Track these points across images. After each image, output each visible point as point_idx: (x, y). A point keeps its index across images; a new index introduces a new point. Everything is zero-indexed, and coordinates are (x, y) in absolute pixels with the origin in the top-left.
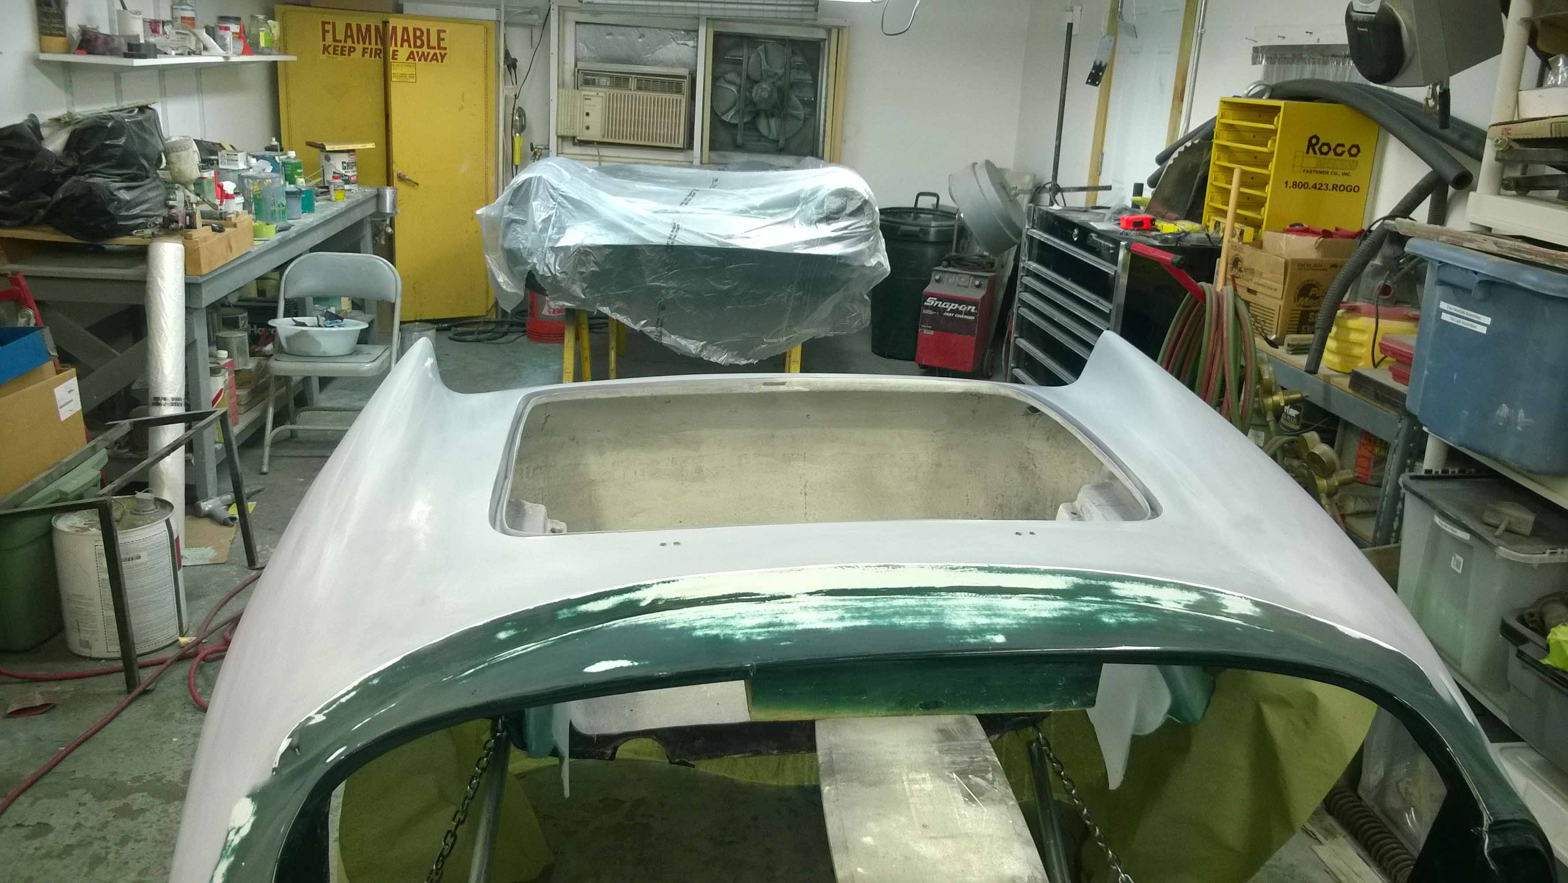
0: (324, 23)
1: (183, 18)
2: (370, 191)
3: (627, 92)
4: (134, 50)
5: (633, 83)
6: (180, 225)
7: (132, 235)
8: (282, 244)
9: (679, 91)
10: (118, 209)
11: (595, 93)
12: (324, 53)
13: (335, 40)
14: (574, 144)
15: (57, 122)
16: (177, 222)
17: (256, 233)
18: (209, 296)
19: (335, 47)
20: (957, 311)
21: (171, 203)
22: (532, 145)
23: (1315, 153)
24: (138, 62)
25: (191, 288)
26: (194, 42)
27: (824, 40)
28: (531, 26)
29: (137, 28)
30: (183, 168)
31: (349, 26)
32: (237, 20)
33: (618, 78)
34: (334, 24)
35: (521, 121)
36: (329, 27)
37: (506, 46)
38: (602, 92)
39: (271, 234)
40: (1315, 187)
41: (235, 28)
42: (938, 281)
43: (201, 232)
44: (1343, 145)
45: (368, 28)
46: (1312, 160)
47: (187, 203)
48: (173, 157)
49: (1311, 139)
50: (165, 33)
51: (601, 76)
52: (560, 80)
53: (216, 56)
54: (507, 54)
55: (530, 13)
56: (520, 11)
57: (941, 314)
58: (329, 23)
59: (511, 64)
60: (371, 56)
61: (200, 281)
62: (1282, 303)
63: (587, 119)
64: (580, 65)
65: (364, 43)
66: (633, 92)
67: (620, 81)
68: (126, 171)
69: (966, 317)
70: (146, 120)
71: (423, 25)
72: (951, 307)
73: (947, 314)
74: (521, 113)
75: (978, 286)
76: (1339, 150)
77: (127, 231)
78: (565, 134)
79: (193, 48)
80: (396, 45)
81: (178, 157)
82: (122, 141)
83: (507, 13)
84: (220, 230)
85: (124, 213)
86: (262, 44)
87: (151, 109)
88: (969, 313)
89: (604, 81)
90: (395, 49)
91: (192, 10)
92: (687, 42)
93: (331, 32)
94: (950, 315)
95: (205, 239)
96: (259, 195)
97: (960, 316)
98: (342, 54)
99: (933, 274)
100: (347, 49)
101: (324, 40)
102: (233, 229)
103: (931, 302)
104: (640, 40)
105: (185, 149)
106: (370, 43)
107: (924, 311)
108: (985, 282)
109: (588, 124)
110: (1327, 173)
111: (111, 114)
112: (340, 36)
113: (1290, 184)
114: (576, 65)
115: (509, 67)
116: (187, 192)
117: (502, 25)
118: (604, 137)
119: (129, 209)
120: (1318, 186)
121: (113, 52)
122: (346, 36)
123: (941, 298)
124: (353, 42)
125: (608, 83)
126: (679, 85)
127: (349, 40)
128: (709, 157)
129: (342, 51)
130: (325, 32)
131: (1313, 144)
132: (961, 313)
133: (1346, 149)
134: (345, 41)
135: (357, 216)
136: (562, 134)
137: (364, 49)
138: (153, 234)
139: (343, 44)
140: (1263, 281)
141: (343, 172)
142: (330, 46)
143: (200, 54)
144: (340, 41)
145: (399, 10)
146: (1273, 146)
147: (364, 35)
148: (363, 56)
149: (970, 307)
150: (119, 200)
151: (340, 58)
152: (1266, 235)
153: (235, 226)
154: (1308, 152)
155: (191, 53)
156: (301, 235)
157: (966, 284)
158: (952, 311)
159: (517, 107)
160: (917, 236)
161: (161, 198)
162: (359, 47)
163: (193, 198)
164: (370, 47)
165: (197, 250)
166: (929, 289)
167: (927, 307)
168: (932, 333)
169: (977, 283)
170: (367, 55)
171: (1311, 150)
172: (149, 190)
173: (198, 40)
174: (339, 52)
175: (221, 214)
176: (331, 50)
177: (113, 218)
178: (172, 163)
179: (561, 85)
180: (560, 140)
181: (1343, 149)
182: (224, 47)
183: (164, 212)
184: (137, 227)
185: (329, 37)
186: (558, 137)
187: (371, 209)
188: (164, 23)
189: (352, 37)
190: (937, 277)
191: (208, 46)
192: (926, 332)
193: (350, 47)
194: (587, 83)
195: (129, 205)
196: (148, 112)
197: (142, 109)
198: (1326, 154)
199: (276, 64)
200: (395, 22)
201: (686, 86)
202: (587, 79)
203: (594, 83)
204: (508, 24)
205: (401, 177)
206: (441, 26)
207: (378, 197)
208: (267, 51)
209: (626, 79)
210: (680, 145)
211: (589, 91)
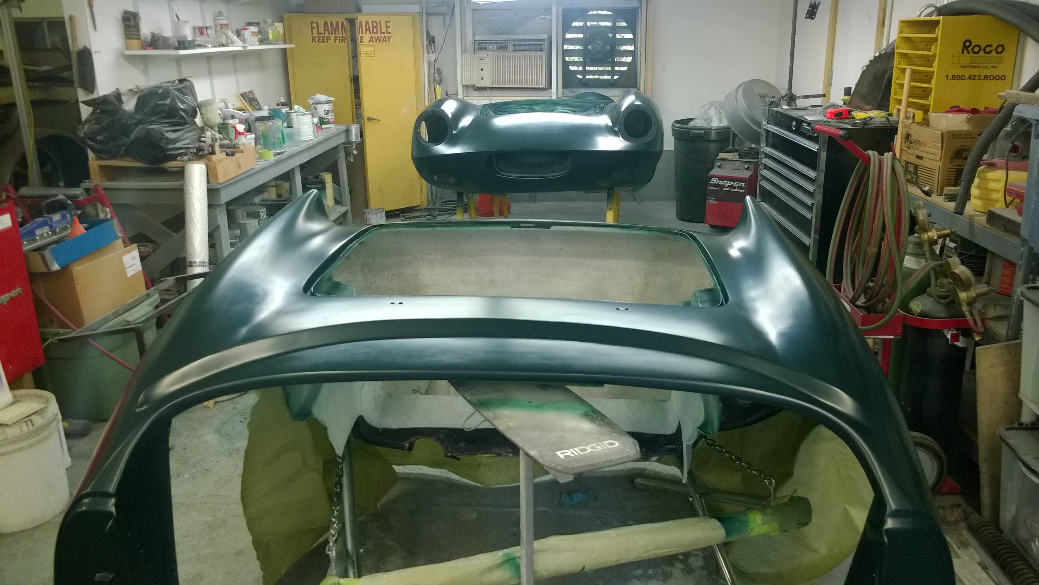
0: (312, 23)
1: (221, 25)
2: (342, 128)
3: (508, 53)
4: (182, 44)
5: (510, 47)
6: (206, 152)
7: (177, 160)
8: (277, 163)
9: (541, 50)
10: (168, 143)
11: (486, 56)
12: (313, 42)
13: (318, 33)
14: (475, 90)
15: (131, 92)
16: (203, 150)
17: (261, 157)
18: (225, 196)
19: (319, 37)
20: (732, 187)
21: (203, 139)
22: (447, 92)
23: (969, 53)
24: (182, 52)
25: (212, 193)
26: (224, 39)
27: (638, 8)
28: (443, 14)
29: (188, 33)
30: (210, 117)
31: (326, 23)
32: (257, 24)
33: (501, 44)
34: (317, 23)
35: (439, 76)
36: (314, 25)
37: (427, 28)
38: (490, 54)
39: (270, 156)
40: (970, 78)
41: (254, 29)
42: (719, 167)
43: (219, 156)
44: (990, 46)
45: (338, 23)
46: (967, 58)
47: (214, 139)
48: (203, 109)
49: (965, 42)
50: (208, 34)
51: (490, 43)
52: (463, 48)
53: (237, 47)
54: (428, 33)
55: (442, 5)
56: (435, 5)
57: (721, 189)
58: (314, 22)
59: (431, 40)
60: (339, 42)
61: (219, 187)
62: (940, 164)
63: (482, 73)
64: (477, 38)
65: (335, 34)
66: (511, 53)
67: (502, 46)
68: (171, 120)
69: (738, 190)
70: (183, 87)
71: (378, 19)
72: (728, 184)
73: (725, 189)
74: (439, 71)
75: (747, 169)
76: (988, 49)
77: (174, 158)
78: (468, 84)
79: (224, 42)
80: (362, 34)
81: (207, 111)
82: (168, 101)
83: (427, 8)
84: (233, 154)
85: (171, 146)
86: (271, 38)
87: (188, 80)
88: (740, 188)
89: (491, 47)
90: (362, 35)
91: (227, 19)
92: (546, 17)
93: (316, 28)
94: (727, 189)
95: (221, 161)
96: (265, 133)
97: (736, 190)
98: (323, 42)
99: (716, 161)
100: (325, 38)
101: (312, 34)
102: (242, 154)
103: (714, 181)
104: (515, 18)
105: (211, 105)
106: (339, 34)
107: (710, 188)
108: (752, 166)
109: (483, 76)
110: (979, 67)
111: (161, 85)
112: (321, 30)
113: (950, 77)
114: (474, 38)
115: (430, 42)
116: (214, 132)
117: (424, 15)
118: (493, 84)
119: (174, 143)
120: (972, 77)
121: (168, 47)
122: (325, 30)
123: (721, 178)
124: (329, 34)
125: (495, 48)
126: (541, 45)
127: (327, 32)
128: (563, 93)
129: (323, 39)
130: (312, 28)
131: (967, 46)
132: (735, 187)
133: (994, 48)
134: (324, 34)
135: (333, 144)
136: (466, 84)
137: (336, 37)
138: (189, 158)
139: (323, 35)
140: (927, 149)
141: (325, 116)
142: (316, 37)
143: (228, 46)
144: (321, 34)
145: (359, 10)
146: (936, 50)
147: (335, 29)
148: (335, 42)
149: (741, 184)
150: (167, 139)
151: (322, 44)
152: (932, 116)
153: (242, 152)
154: (963, 53)
155: (223, 46)
156: (291, 157)
157: (739, 168)
158: (728, 187)
159: (436, 68)
160: (703, 137)
161: (196, 137)
162: (332, 37)
163: (218, 135)
164: (338, 36)
165: (215, 168)
166: (712, 172)
167: (712, 185)
168: (715, 202)
169: (746, 166)
170: (337, 41)
171: (965, 51)
172: (188, 132)
173: (227, 38)
174: (321, 41)
175: (234, 144)
176: (316, 40)
177: (164, 150)
178: (203, 114)
179: (464, 51)
180: (465, 88)
181: (990, 48)
182: (244, 41)
183: (197, 145)
184: (181, 155)
185: (315, 31)
186: (463, 86)
187: (342, 139)
188: (207, 28)
189: (328, 30)
190: (718, 164)
191: (233, 40)
192: (711, 202)
193: (327, 37)
194: (481, 49)
195: (174, 141)
196: (186, 83)
197: (181, 81)
198: (978, 52)
199: (284, 50)
200: (361, 18)
201: (545, 46)
202: (481, 46)
203: (485, 49)
204: (428, 14)
205: (370, 119)
206: (387, 18)
207: (347, 131)
208: (276, 42)
209: (506, 45)
210: (543, 86)
211: (482, 54)
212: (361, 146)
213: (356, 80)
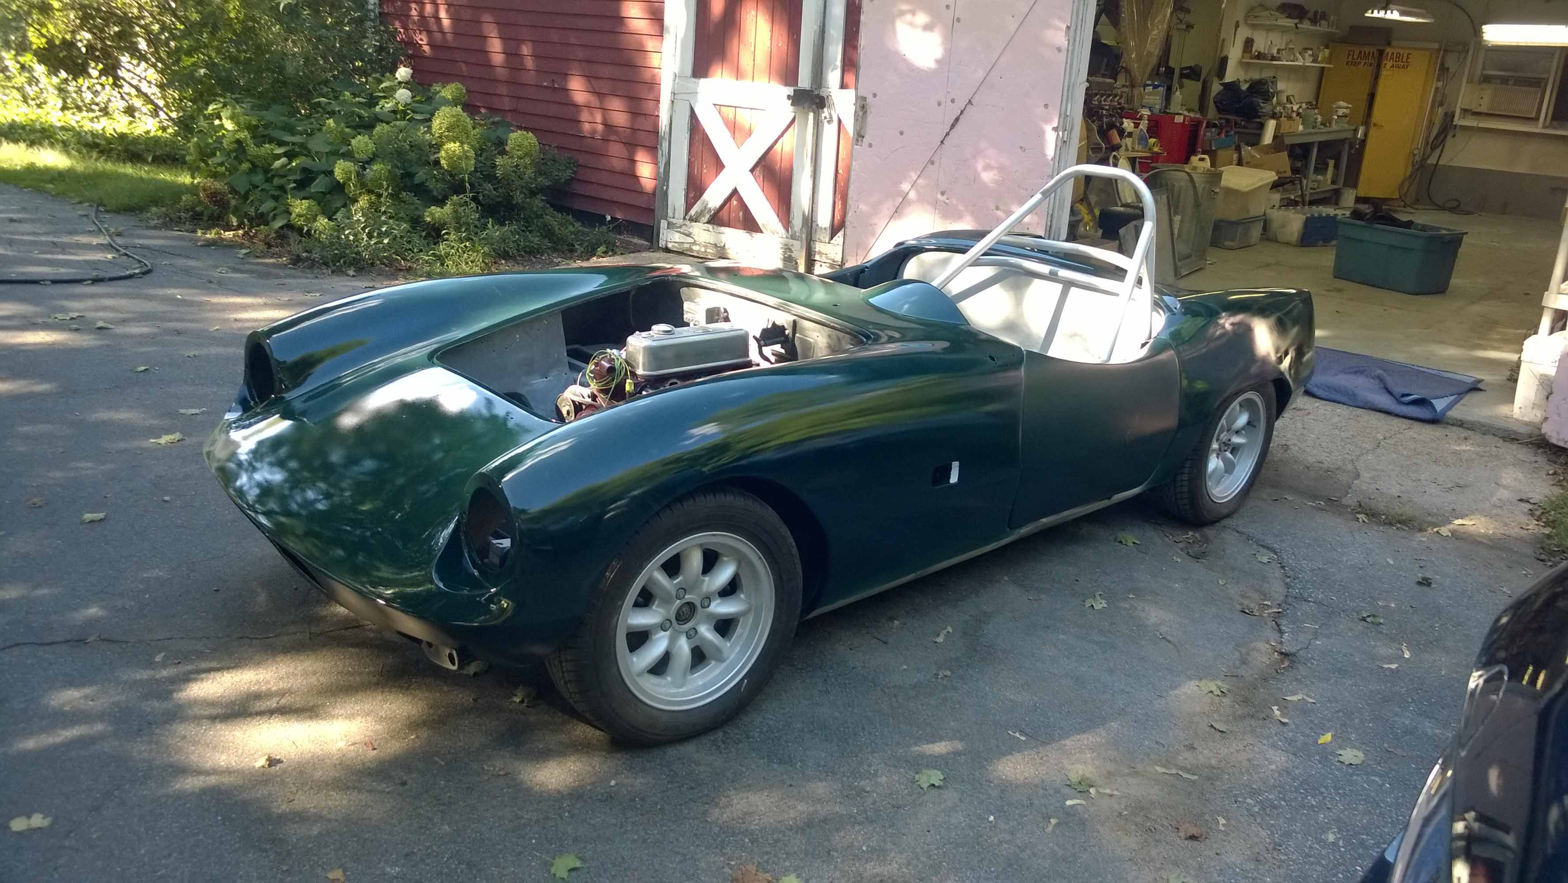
0: (1350, 51)
1: (1291, 50)
2: (1353, 127)
3: (1507, 87)
4: (1273, 58)
7: (1262, 118)
9: (1538, 86)
10: (1259, 108)
11: (1489, 87)
12: (1347, 65)
13: (1353, 59)
14: (1472, 114)
15: (1246, 81)
16: (1275, 116)
19: (1352, 61)
21: (1275, 110)
24: (1274, 62)
25: (1275, 135)
29: (1275, 51)
30: (1281, 99)
31: (1360, 52)
32: (1311, 49)
33: (1503, 79)
34: (1354, 51)
35: (1443, 101)
36: (1351, 53)
37: (1442, 61)
38: (1493, 86)
41: (1310, 52)
43: (1283, 119)
45: (1369, 53)
47: (1280, 111)
48: (1278, 94)
50: (1285, 53)
51: (1495, 78)
52: (1470, 79)
53: (1301, 63)
54: (1442, 64)
56: (1454, 44)
58: (1352, 51)
59: (1444, 70)
61: (1278, 135)
63: (1480, 100)
64: (1485, 72)
65: (1366, 60)
66: (1511, 87)
67: (1504, 81)
68: (1263, 97)
70: (1273, 82)
71: (1401, 51)
74: (1444, 96)
77: (1261, 116)
79: (1293, 59)
81: (1280, 95)
82: (1264, 87)
83: (1445, 45)
84: (1289, 122)
85: (1261, 110)
86: (1320, 59)
89: (1495, 81)
90: (1385, 62)
92: (1552, 60)
93: (1352, 55)
95: (1283, 123)
100: (1357, 63)
101: (1348, 58)
104: (1524, 59)
106: (1368, 60)
109: (1480, 103)
111: (1263, 79)
112: (1356, 57)
114: (1481, 73)
115: (1442, 72)
117: (1442, 51)
118: (1488, 110)
121: (1266, 59)
122: (1358, 57)
124: (1361, 60)
125: (1498, 82)
126: (1538, 82)
127: (1359, 59)
128: (1550, 124)
129: (1355, 63)
130: (1349, 55)
134: (1357, 59)
136: (1463, 108)
137: (1365, 63)
138: (1268, 118)
139: (1356, 61)
142: (1350, 61)
143: (1295, 62)
144: (1355, 59)
145: (1389, 44)
147: (1366, 56)
148: (1364, 66)
150: (1262, 105)
151: (1353, 67)
159: (1442, 93)
161: (1272, 108)
162: (1363, 62)
164: (1368, 62)
165: (1280, 126)
170: (1366, 66)
172: (1270, 104)
173: (1295, 56)
174: (1353, 64)
175: (1290, 117)
176: (1350, 63)
177: (1257, 112)
178: (1278, 97)
179: (1470, 82)
180: (1463, 111)
182: (1304, 59)
183: (1272, 112)
184: (1264, 115)
185: (1350, 57)
187: (1350, 135)
188: (1285, 49)
189: (1361, 57)
191: (1298, 58)
193: (1359, 62)
194: (1485, 81)
197: (1272, 78)
199: (1323, 68)
200: (1389, 50)
201: (1543, 85)
202: (1486, 79)
203: (1489, 82)
204: (1445, 51)
205: (1375, 125)
206: (1408, 51)
207: (1356, 131)
208: (1322, 62)
209: (1508, 80)
210: (1533, 116)
211: (1485, 86)
212: (1363, 142)
213: (1372, 97)
